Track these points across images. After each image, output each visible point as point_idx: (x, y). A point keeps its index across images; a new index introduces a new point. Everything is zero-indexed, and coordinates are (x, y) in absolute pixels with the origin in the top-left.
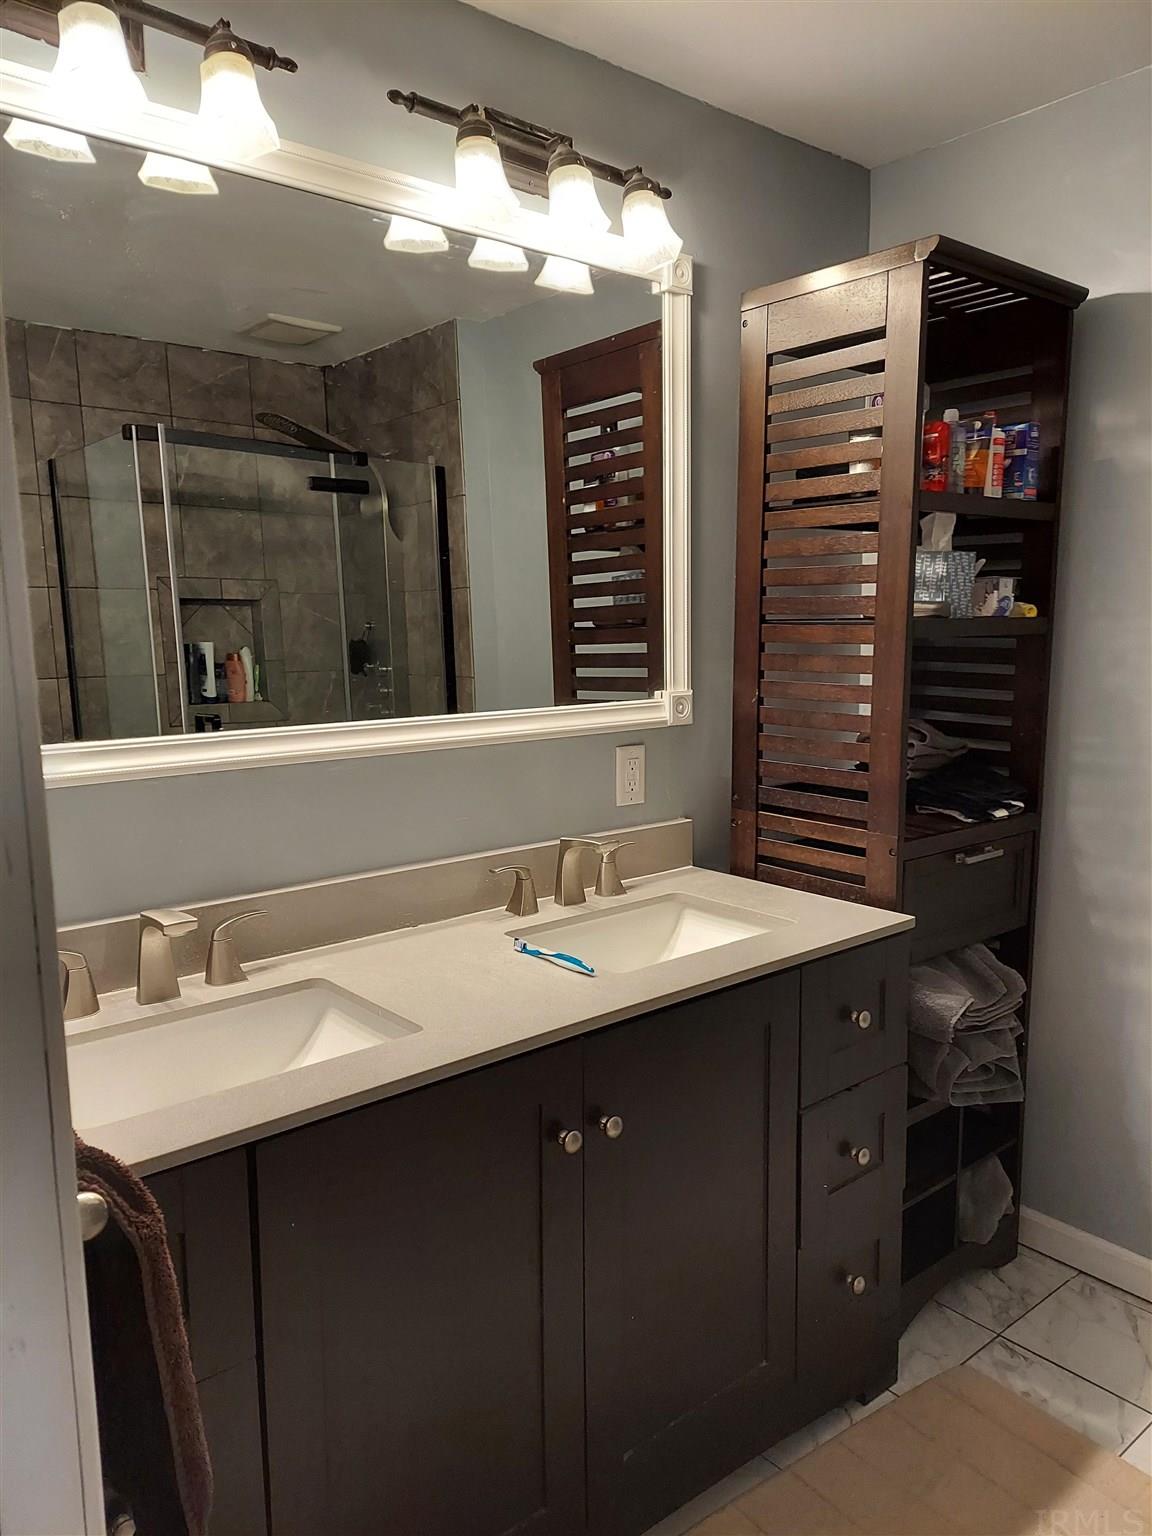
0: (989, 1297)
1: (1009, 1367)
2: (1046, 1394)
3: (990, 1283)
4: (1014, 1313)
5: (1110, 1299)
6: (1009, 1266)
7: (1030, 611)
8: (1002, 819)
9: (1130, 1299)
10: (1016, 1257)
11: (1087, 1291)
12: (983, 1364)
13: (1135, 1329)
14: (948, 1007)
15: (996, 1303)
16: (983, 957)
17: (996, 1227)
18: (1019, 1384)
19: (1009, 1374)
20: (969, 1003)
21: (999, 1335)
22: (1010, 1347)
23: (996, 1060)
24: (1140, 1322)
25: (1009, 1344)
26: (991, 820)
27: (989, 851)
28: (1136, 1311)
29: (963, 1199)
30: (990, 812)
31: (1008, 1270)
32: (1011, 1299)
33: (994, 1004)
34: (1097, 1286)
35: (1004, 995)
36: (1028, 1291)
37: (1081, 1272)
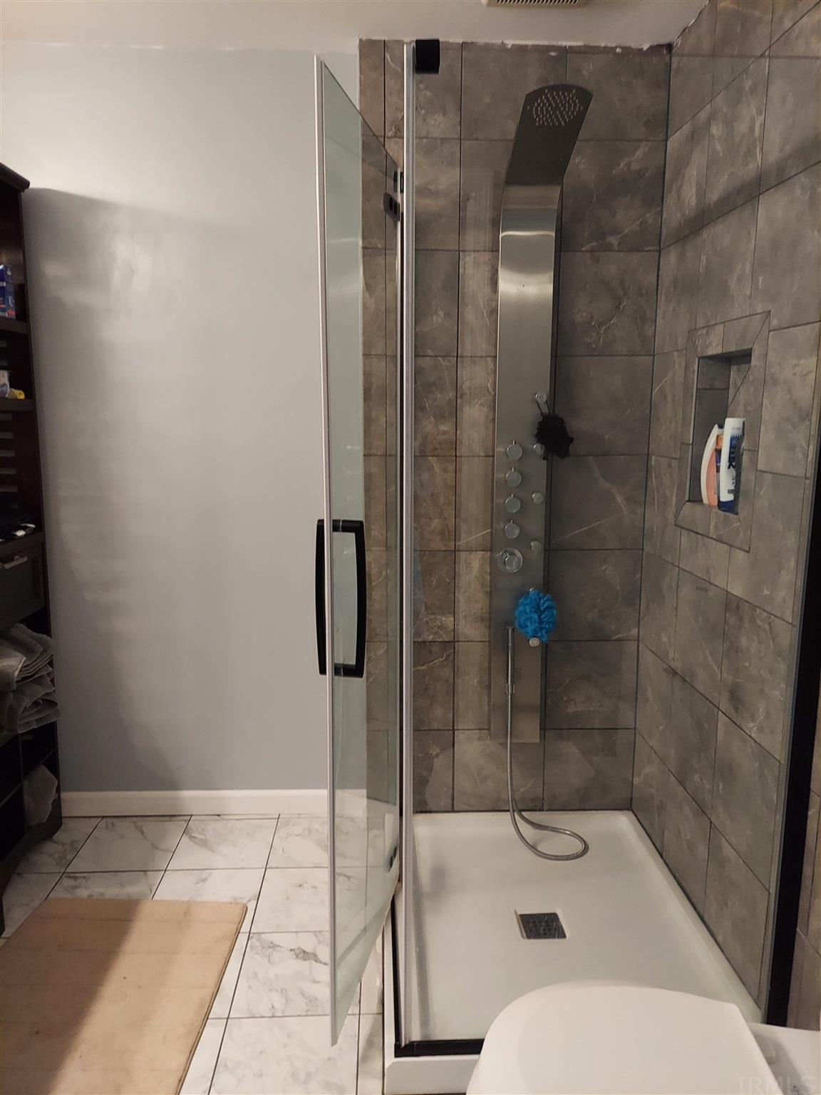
0: (51, 855)
1: (75, 887)
2: (101, 890)
3: (49, 847)
4: (69, 857)
5: (124, 825)
6: (58, 833)
7: (20, 395)
8: (21, 537)
9: (135, 819)
10: (61, 826)
11: (110, 826)
12: (59, 893)
13: (142, 832)
14: (10, 666)
15: (56, 856)
16: (23, 632)
17: (50, 809)
18: (83, 893)
19: (76, 890)
20: (23, 661)
21: (63, 873)
22: (73, 876)
23: (44, 695)
24: (144, 829)
25: (71, 875)
26: (15, 539)
27: (17, 559)
28: (140, 824)
29: (26, 798)
30: (13, 533)
31: (59, 836)
32: (65, 850)
33: (36, 660)
34: (114, 820)
35: (42, 652)
36: (75, 841)
37: (103, 817)
